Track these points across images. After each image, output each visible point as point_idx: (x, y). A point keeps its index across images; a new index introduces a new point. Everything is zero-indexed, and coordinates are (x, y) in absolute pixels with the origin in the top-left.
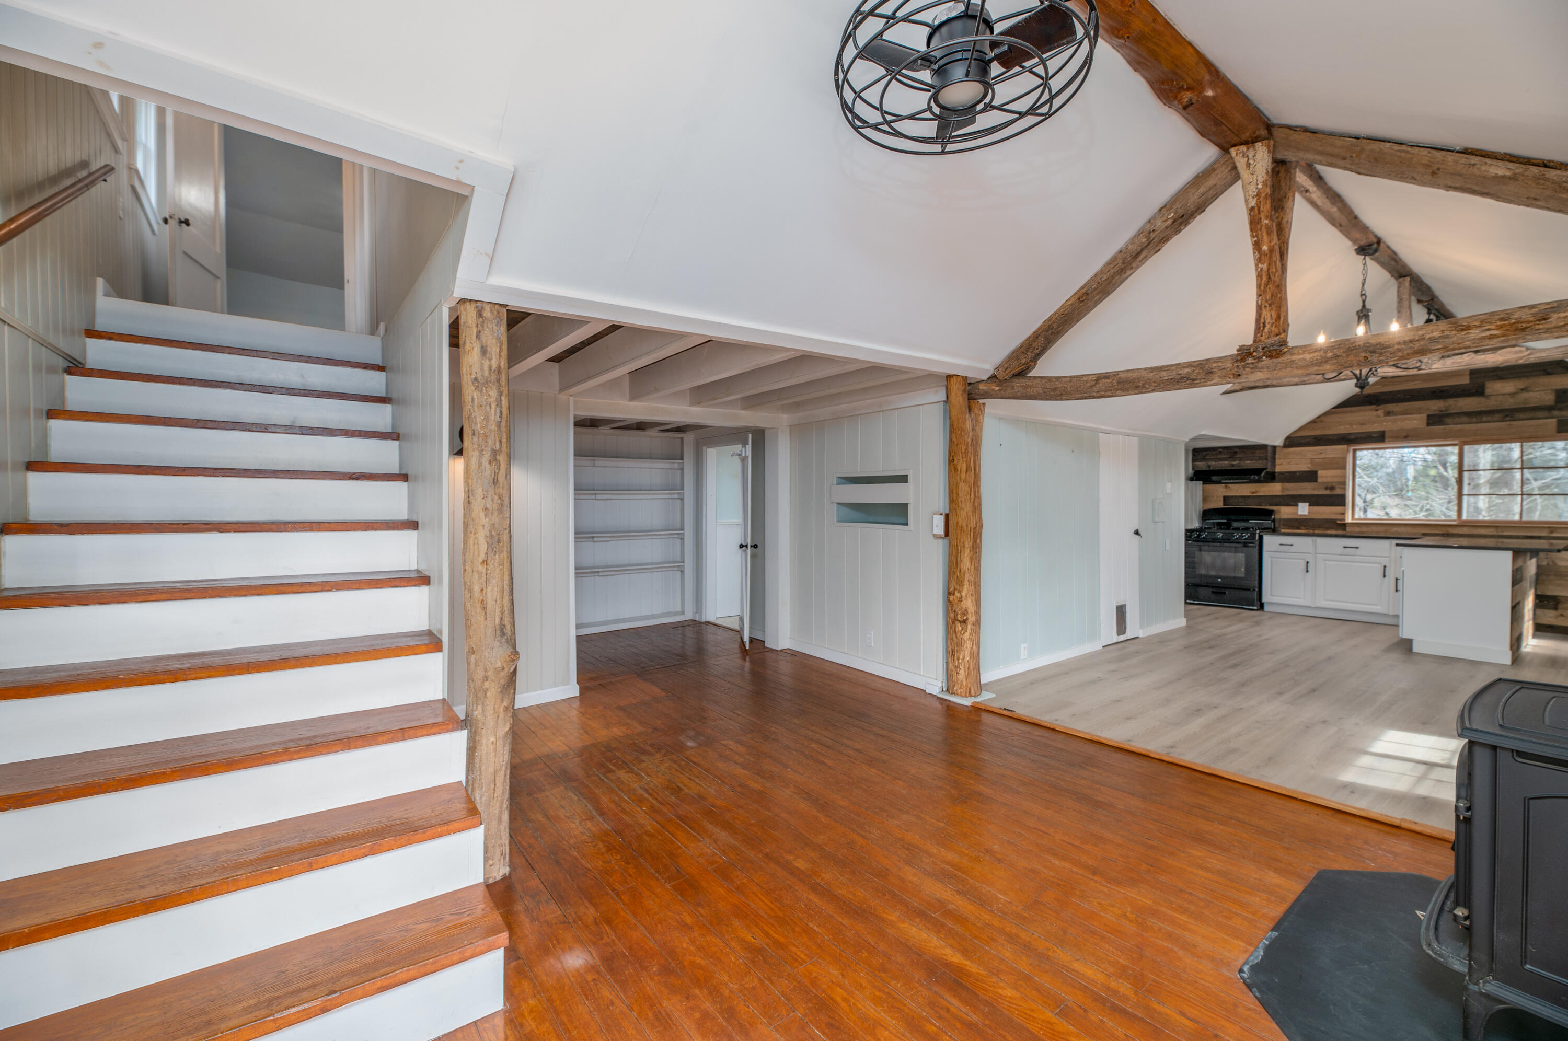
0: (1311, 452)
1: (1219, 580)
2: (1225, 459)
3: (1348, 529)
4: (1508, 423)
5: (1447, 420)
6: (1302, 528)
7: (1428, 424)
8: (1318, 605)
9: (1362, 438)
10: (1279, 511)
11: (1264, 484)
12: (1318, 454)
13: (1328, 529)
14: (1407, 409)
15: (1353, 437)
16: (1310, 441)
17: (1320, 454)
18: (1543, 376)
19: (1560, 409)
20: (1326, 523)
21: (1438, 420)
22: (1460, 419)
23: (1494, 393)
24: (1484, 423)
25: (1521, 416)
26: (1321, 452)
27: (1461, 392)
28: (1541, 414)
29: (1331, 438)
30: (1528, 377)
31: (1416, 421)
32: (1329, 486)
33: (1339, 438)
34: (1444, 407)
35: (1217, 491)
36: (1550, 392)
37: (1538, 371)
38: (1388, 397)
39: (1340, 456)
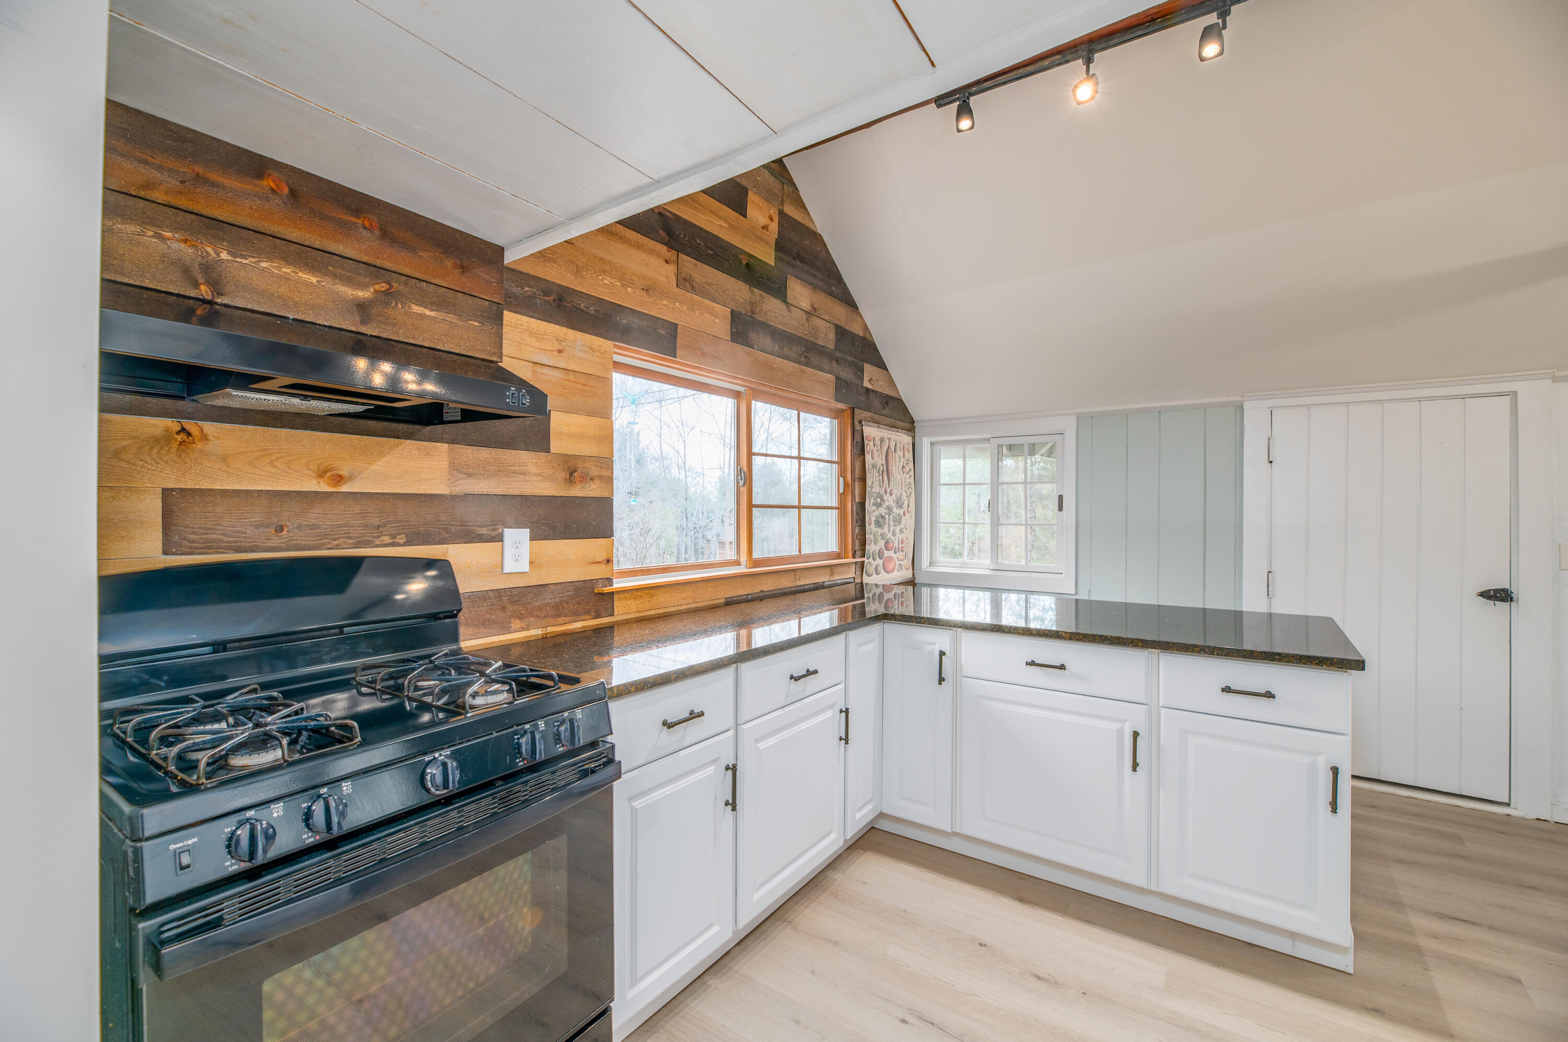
0: (533, 334)
3: (619, 608)
4: (803, 367)
6: (516, 623)
9: (641, 331)
11: (385, 439)
12: (552, 351)
13: (578, 618)
14: (709, 284)
15: (625, 321)
16: (533, 296)
17: (556, 354)
18: (829, 294)
19: (837, 361)
20: (573, 598)
21: (742, 329)
22: (764, 340)
23: (794, 303)
24: (785, 358)
25: (812, 358)
26: (558, 346)
27: (766, 279)
28: (825, 362)
29: (582, 306)
30: (820, 289)
31: (718, 321)
32: (579, 471)
33: (598, 312)
34: (750, 303)
35: (116, 454)
36: (832, 326)
37: (826, 283)
38: (685, 236)
39: (599, 373)
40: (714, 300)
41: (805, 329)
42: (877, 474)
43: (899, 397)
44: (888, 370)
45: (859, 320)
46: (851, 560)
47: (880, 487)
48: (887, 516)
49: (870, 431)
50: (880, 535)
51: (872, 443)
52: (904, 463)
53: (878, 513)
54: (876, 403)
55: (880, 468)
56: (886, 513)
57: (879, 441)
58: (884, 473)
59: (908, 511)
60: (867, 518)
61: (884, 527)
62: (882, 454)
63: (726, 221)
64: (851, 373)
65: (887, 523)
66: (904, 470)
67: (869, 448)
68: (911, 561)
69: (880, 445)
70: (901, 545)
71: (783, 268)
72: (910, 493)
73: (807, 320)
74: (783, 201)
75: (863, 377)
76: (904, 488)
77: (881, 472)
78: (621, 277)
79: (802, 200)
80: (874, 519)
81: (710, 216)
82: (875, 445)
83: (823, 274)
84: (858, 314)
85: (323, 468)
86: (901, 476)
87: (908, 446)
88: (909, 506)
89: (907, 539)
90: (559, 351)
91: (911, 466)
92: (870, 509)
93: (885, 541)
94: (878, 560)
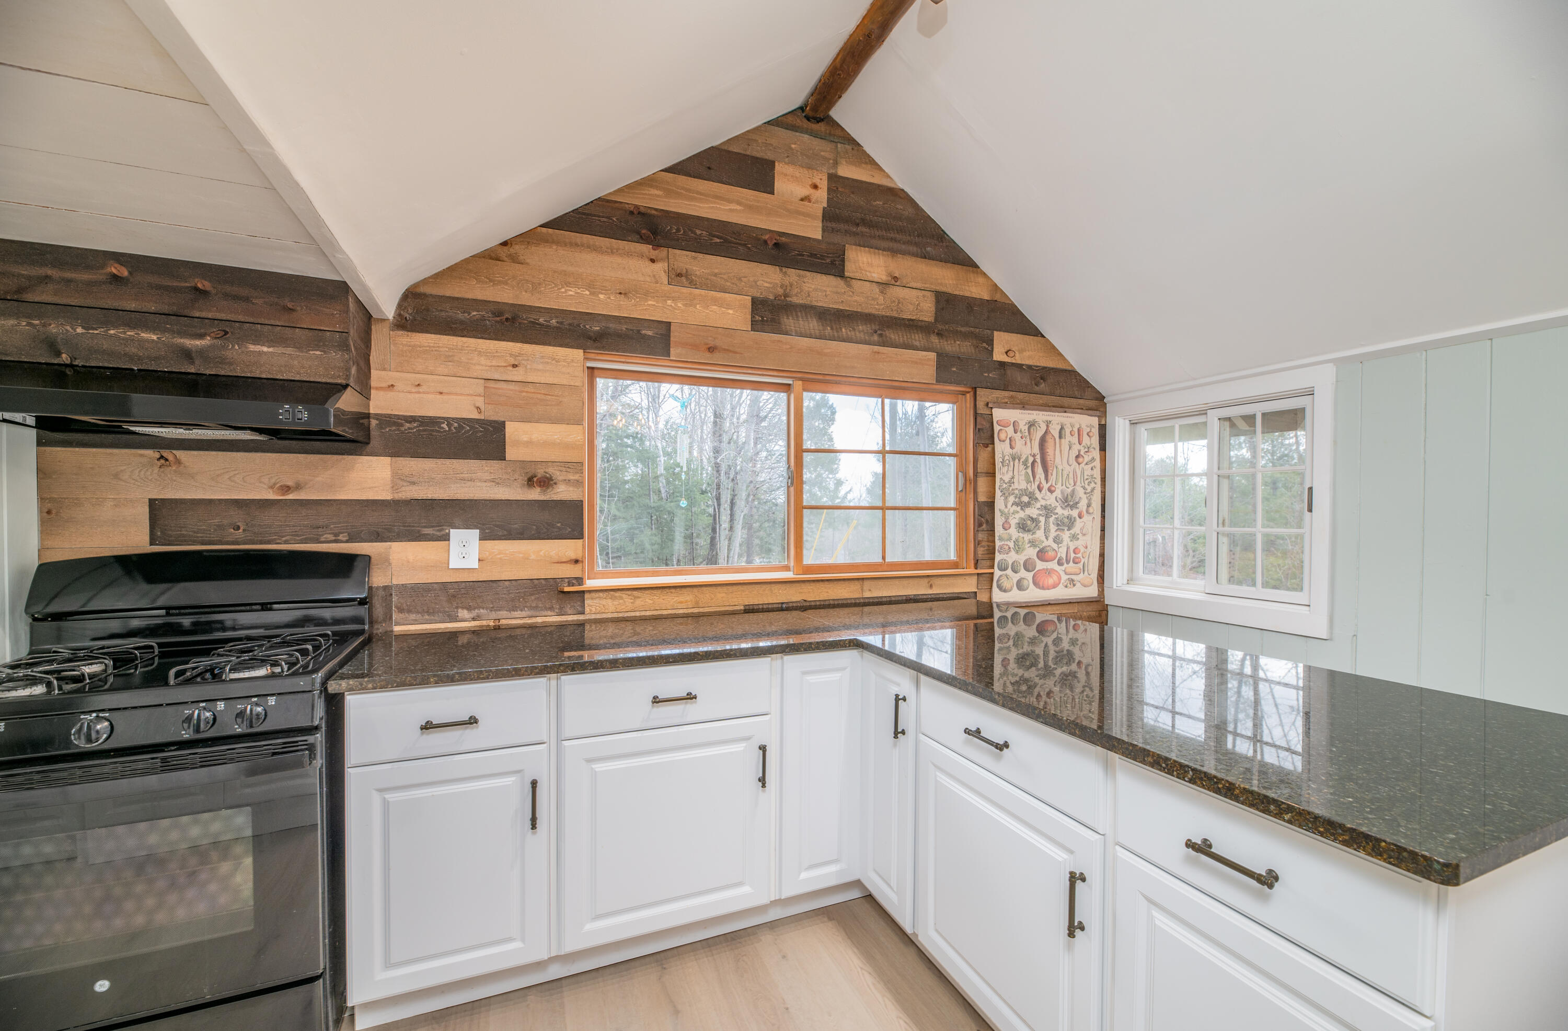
1: (102, 986)
2: (137, 320)
3: (594, 608)
4: (876, 348)
5: (789, 322)
6: (462, 613)
7: (754, 326)
9: (619, 335)
10: (386, 561)
11: (329, 456)
12: (506, 366)
13: (538, 614)
14: (715, 275)
15: (598, 328)
16: (483, 319)
17: (511, 368)
18: (921, 257)
19: (940, 334)
20: (532, 595)
21: (770, 316)
22: (806, 324)
23: (858, 275)
24: (844, 341)
25: (892, 335)
26: (513, 361)
27: (808, 256)
28: (917, 338)
29: (541, 320)
30: (904, 253)
31: (731, 312)
32: (539, 476)
33: (562, 323)
34: (782, 287)
35: (116, 476)
36: (928, 294)
37: (916, 244)
38: (678, 230)
39: (565, 382)
40: (725, 291)
41: (877, 304)
42: (1022, 467)
43: (1070, 368)
44: (1043, 336)
45: (981, 280)
46: (973, 571)
47: (1028, 482)
48: (1042, 519)
49: (999, 414)
50: (1027, 541)
51: (1010, 430)
52: (1079, 451)
53: (1022, 514)
54: (1019, 379)
55: (1027, 460)
56: (1040, 515)
57: (1023, 427)
58: (1036, 464)
59: (1087, 512)
60: (999, 521)
61: (1037, 532)
62: (1033, 441)
63: (739, 203)
64: (966, 346)
65: (1043, 527)
66: (1080, 460)
67: (1003, 436)
68: (1094, 575)
69: (1027, 431)
70: (1073, 555)
71: (837, 239)
72: (1093, 489)
73: (882, 292)
74: (836, 164)
75: (993, 348)
76: (1078, 483)
77: (1029, 465)
78: (590, 286)
79: (869, 156)
80: (1013, 522)
81: (715, 203)
82: (1016, 432)
83: (910, 235)
84: (977, 273)
85: (273, 481)
86: (1072, 467)
87: (1088, 430)
88: (1089, 505)
89: (1086, 547)
90: (514, 366)
91: (1096, 454)
92: (1006, 510)
93: (1038, 549)
94: (1023, 573)
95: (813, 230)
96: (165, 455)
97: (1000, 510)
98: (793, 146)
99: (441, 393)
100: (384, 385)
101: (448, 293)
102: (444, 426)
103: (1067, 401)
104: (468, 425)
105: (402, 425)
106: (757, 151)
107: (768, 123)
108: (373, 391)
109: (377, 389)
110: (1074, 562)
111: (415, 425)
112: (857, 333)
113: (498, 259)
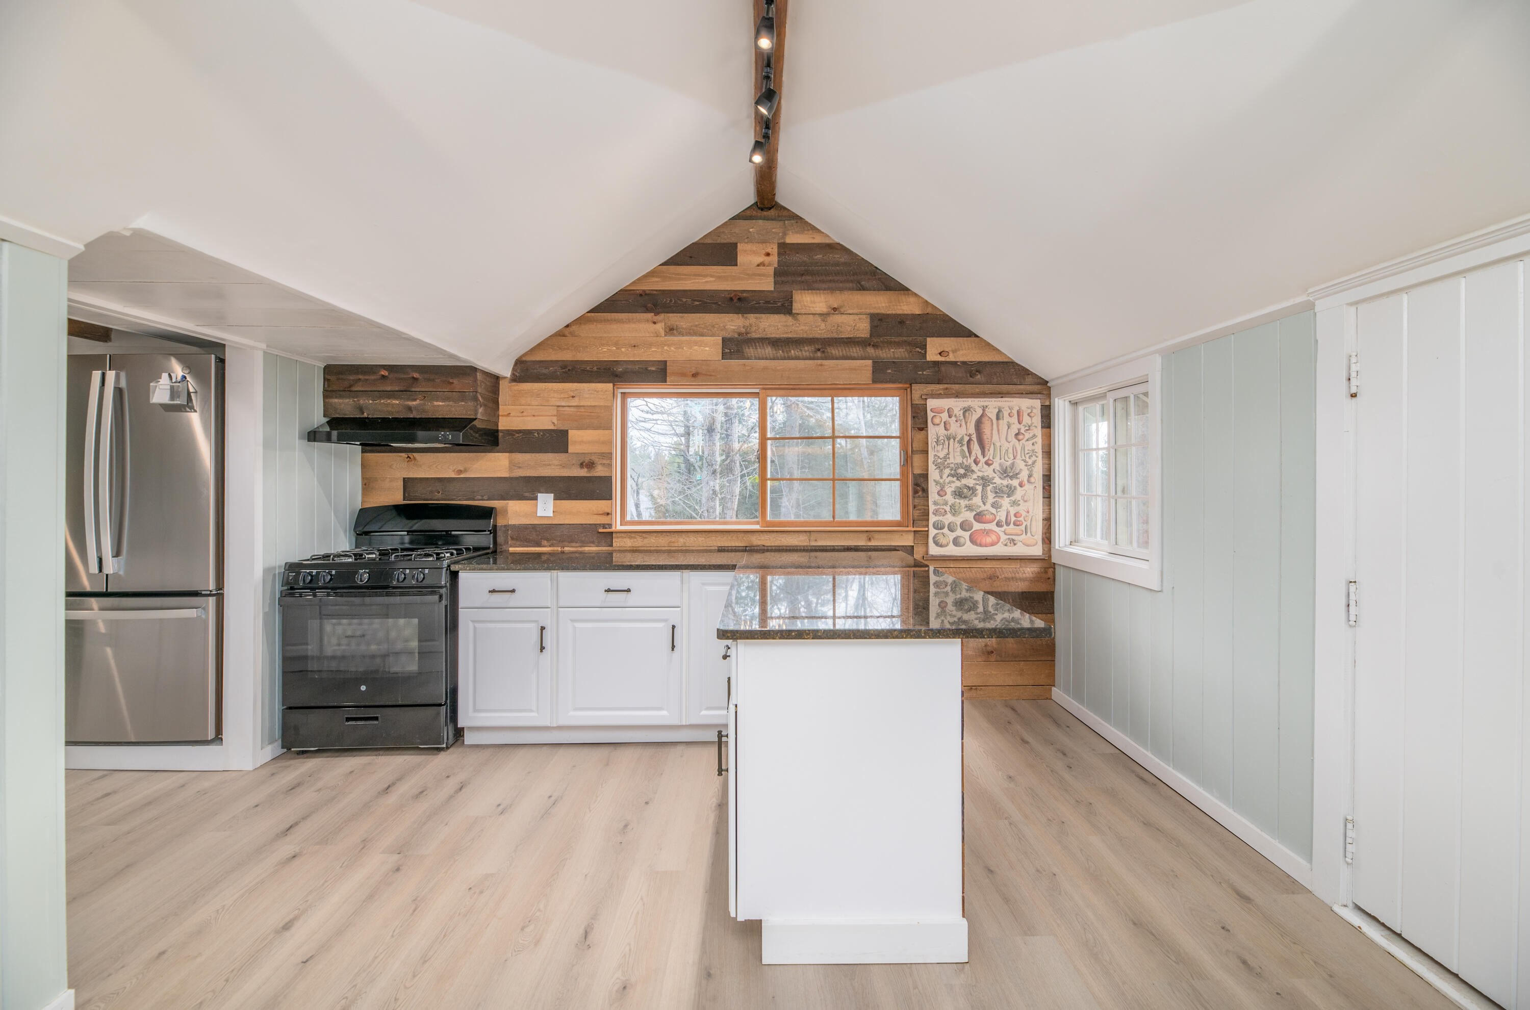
0: (556, 391)
1: (363, 688)
2: (391, 395)
3: (617, 543)
4: (819, 362)
5: (750, 351)
6: (545, 542)
7: (724, 356)
8: (563, 722)
9: (634, 372)
10: (505, 511)
11: (479, 454)
12: (568, 398)
13: (585, 545)
14: (696, 326)
15: (621, 369)
16: (556, 371)
17: (571, 398)
18: (857, 290)
19: (875, 346)
20: (582, 533)
21: (736, 348)
22: (763, 351)
23: (803, 311)
24: (792, 359)
25: (834, 351)
26: (572, 394)
27: (764, 303)
28: (855, 351)
29: (588, 368)
30: (841, 290)
31: (707, 349)
32: (587, 461)
33: (600, 369)
34: (744, 327)
35: (391, 467)
36: (864, 317)
37: (852, 281)
38: (671, 301)
39: (602, 404)
40: (702, 335)
41: (821, 330)
42: (957, 445)
43: (1010, 360)
44: (976, 336)
45: (912, 299)
46: (911, 528)
47: (964, 457)
48: (979, 488)
49: (932, 403)
50: (963, 506)
51: (945, 416)
52: (1019, 430)
53: (958, 484)
54: (954, 374)
55: (962, 439)
56: (977, 484)
57: (958, 412)
58: (972, 442)
59: (1029, 481)
60: (933, 489)
61: (974, 498)
62: (968, 424)
63: (712, 276)
64: (900, 352)
65: (980, 495)
66: (1021, 437)
67: (937, 421)
68: (1039, 537)
69: (962, 415)
70: (1013, 519)
71: (786, 288)
72: (1034, 462)
73: (823, 321)
74: (785, 234)
75: (926, 352)
76: (1019, 456)
77: (965, 443)
78: (616, 344)
79: (810, 225)
80: (949, 490)
81: (695, 279)
82: (950, 416)
83: (846, 275)
84: (908, 294)
85: (454, 468)
86: (1011, 444)
87: (1029, 411)
88: (1030, 476)
89: (1028, 512)
90: (573, 397)
91: (1038, 431)
92: (941, 481)
93: (975, 513)
94: (959, 532)
95: (767, 284)
96: (409, 455)
97: (935, 480)
98: (751, 230)
99: (534, 416)
100: (506, 414)
101: (538, 359)
102: (536, 434)
103: (1005, 388)
104: (548, 433)
105: (514, 435)
106: (725, 239)
107: (733, 218)
108: (500, 417)
109: (502, 416)
110: (1015, 524)
111: (521, 435)
112: (804, 353)
113: (564, 336)
